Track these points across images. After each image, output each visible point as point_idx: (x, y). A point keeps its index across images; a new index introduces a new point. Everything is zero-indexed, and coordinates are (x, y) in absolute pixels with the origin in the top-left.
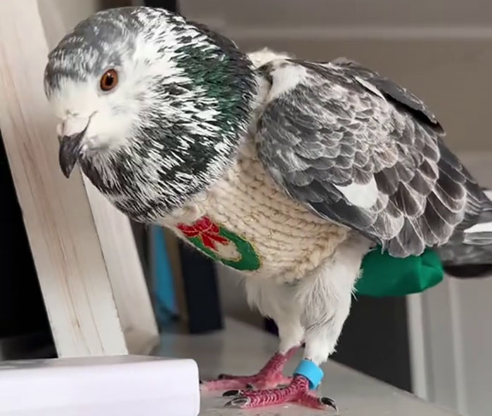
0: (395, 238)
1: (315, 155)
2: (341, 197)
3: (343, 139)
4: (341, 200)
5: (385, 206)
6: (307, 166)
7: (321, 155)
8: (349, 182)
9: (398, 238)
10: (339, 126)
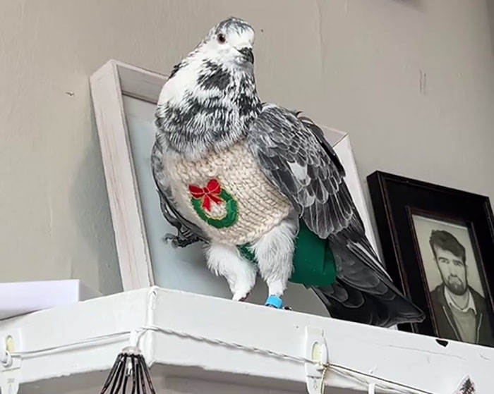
0: (309, 208)
1: (279, 140)
2: (287, 168)
3: (293, 138)
4: (288, 171)
5: (307, 184)
6: (276, 146)
7: (282, 141)
8: (294, 162)
9: (310, 208)
10: (292, 130)
